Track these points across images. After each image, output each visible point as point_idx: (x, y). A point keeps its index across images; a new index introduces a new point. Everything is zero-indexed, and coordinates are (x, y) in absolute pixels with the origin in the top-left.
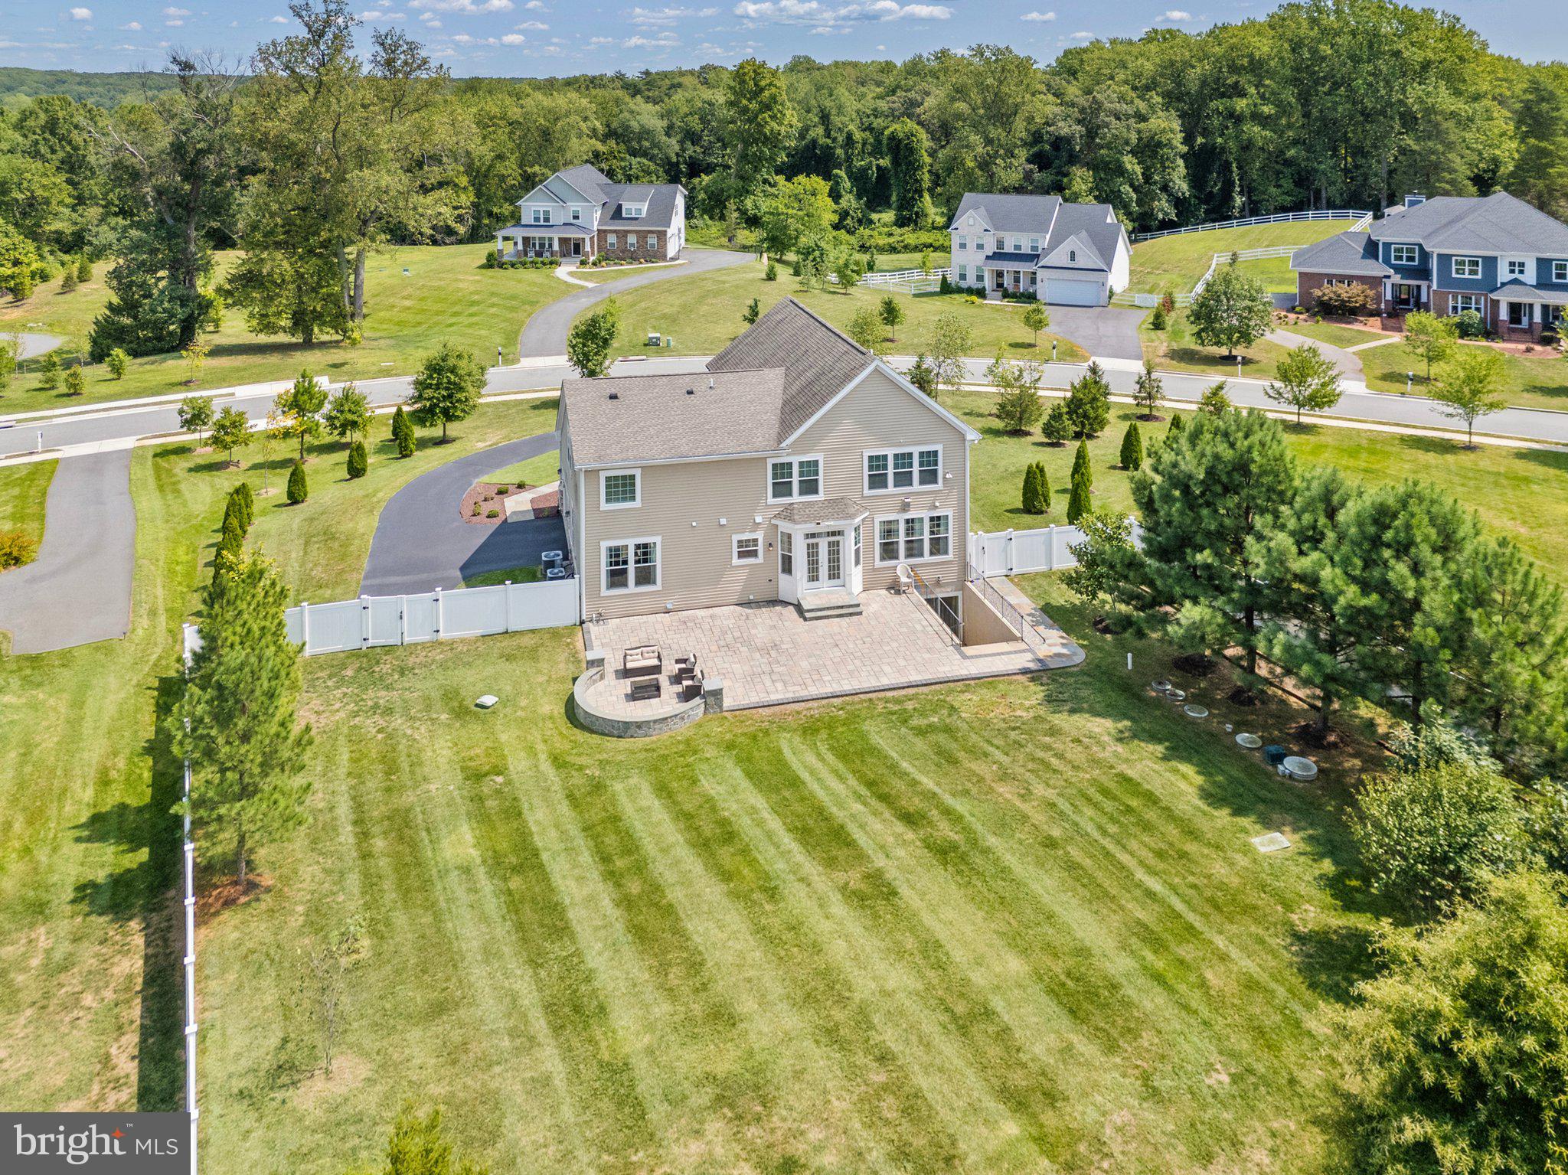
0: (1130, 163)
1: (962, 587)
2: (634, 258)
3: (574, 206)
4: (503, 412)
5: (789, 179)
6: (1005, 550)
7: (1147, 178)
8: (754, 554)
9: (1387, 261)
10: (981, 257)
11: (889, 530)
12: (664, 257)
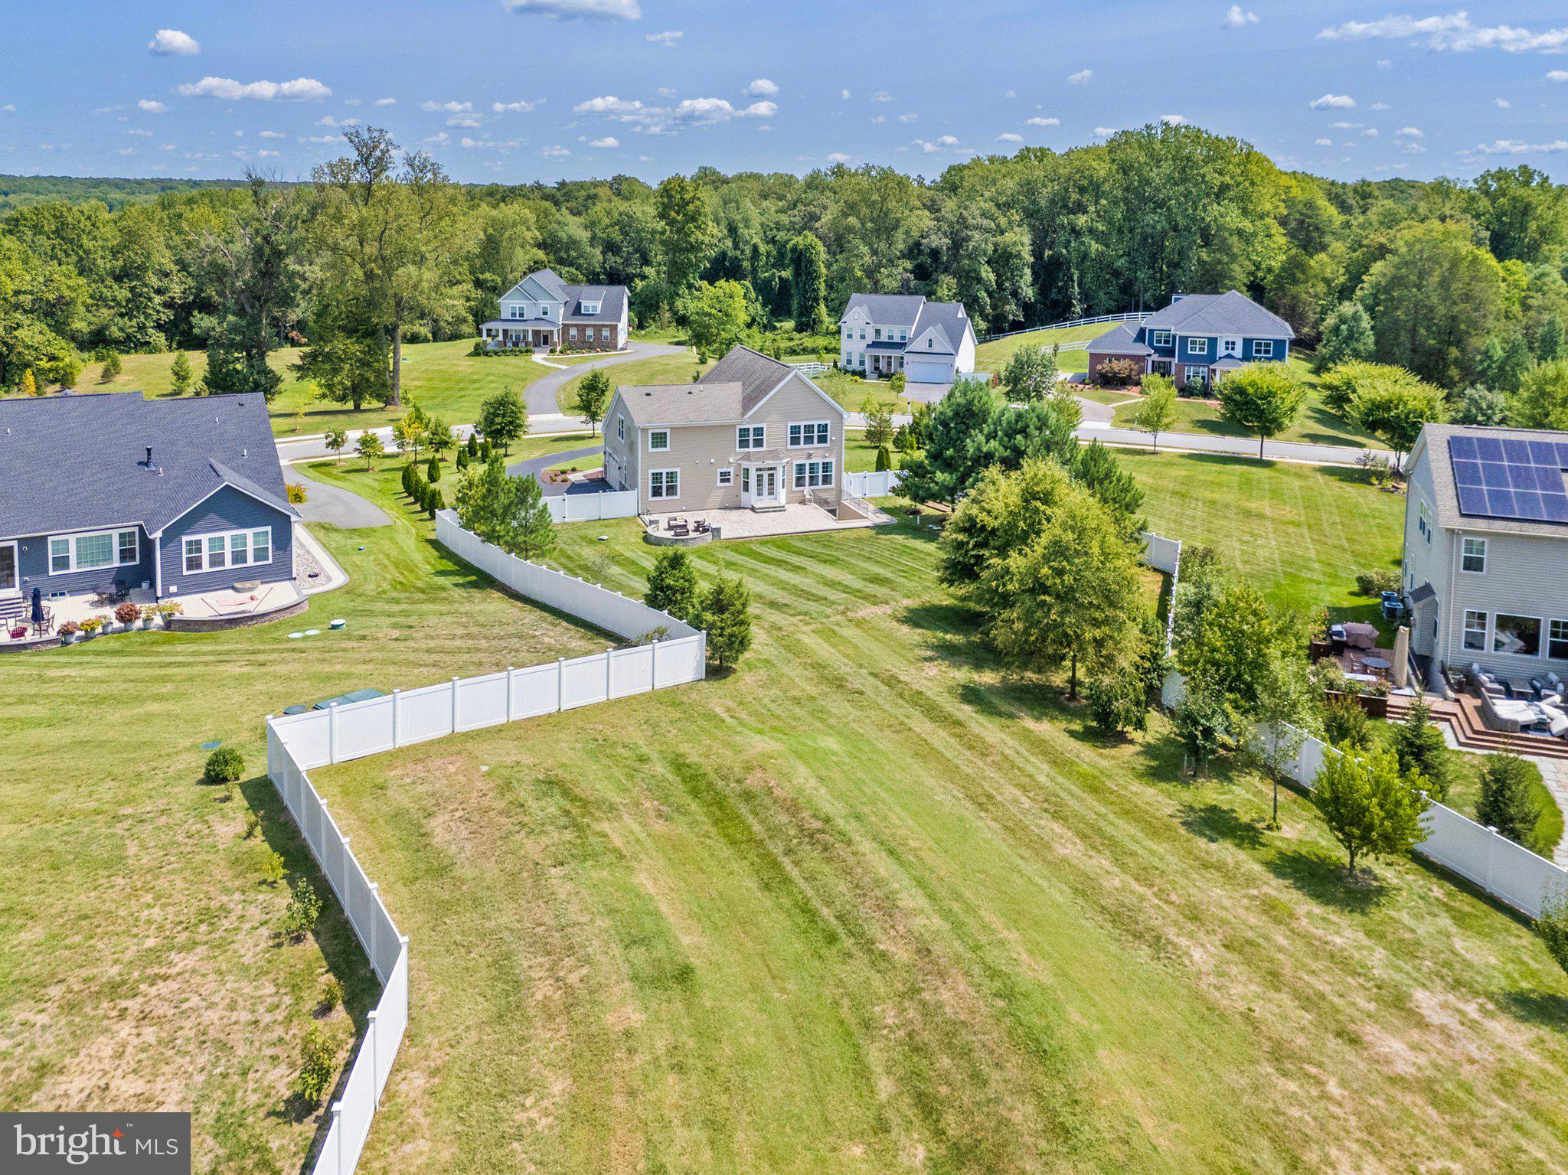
0: (988, 274)
1: (839, 502)
2: (591, 347)
3: (544, 303)
4: (534, 444)
5: (711, 283)
6: (862, 484)
7: (1000, 284)
8: (728, 480)
9: (1151, 345)
10: (863, 344)
11: (801, 468)
12: (615, 348)
